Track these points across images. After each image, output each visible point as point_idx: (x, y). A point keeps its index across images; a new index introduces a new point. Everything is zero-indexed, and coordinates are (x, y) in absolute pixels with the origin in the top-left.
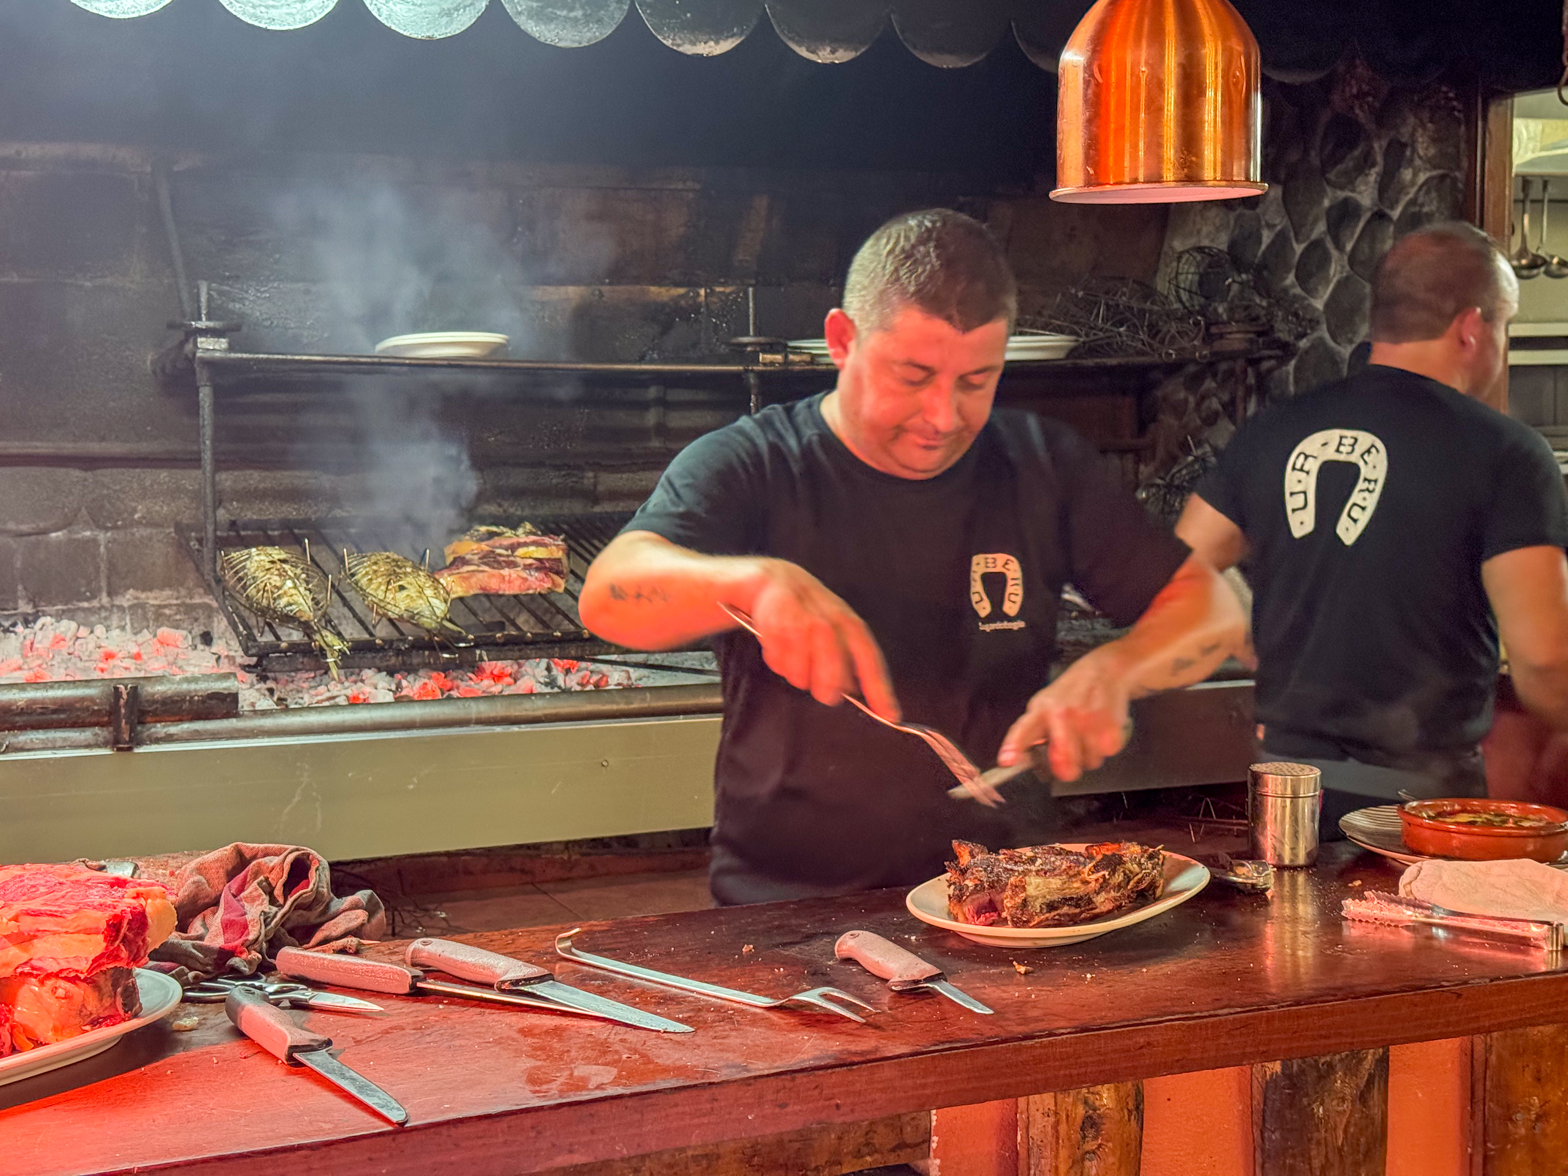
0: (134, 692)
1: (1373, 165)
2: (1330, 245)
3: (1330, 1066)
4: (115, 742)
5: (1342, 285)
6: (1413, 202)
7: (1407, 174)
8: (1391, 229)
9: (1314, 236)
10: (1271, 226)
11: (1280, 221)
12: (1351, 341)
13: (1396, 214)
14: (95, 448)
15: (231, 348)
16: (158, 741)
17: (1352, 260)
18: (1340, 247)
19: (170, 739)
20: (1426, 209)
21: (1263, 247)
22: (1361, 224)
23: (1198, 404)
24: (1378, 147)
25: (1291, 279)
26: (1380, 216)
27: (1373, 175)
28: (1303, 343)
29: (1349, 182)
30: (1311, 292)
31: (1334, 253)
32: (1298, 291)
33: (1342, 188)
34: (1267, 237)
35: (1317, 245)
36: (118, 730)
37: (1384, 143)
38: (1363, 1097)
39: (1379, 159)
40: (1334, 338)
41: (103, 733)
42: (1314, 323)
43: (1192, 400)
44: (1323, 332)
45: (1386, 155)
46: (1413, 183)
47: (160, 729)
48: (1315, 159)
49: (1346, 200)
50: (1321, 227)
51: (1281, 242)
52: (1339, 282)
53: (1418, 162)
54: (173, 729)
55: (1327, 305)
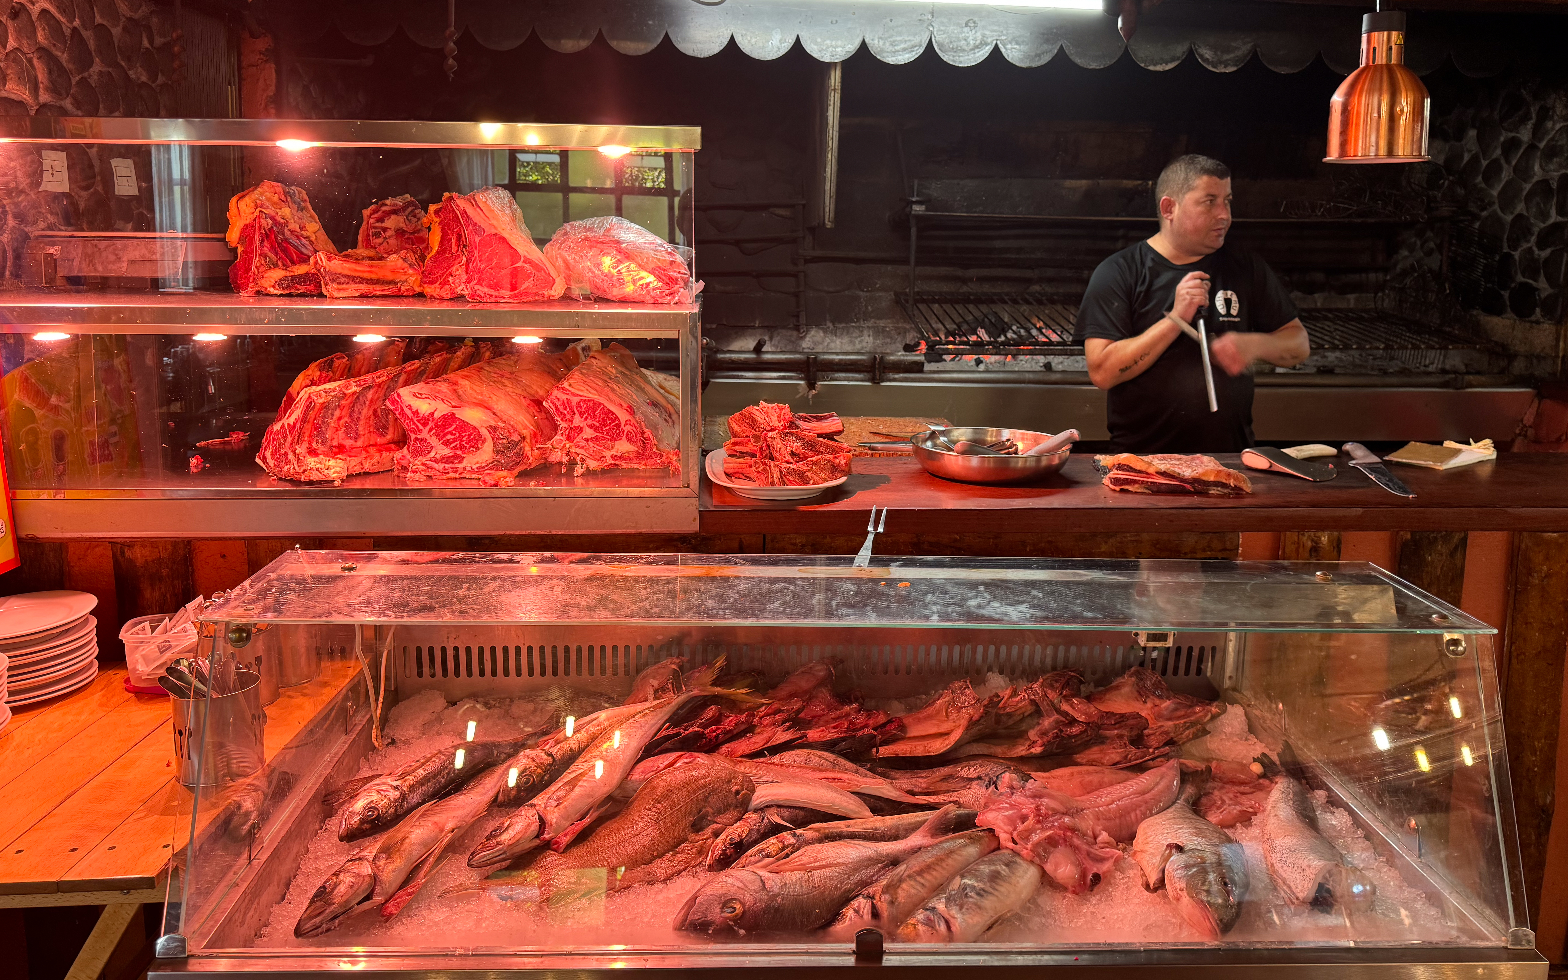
0: (882, 359)
1: (1531, 119)
2: (1503, 161)
3: (1436, 538)
4: (873, 380)
5: (1509, 183)
6: (1552, 139)
7: (1549, 124)
8: (1539, 153)
9: (1494, 156)
10: (1469, 151)
11: (1475, 148)
12: (1512, 213)
13: (1542, 145)
14: (862, 254)
15: (927, 209)
16: (890, 381)
17: (1515, 169)
18: (1508, 162)
19: (895, 380)
20: (1560, 143)
21: (1464, 162)
22: (1522, 150)
23: (1422, 245)
24: (1534, 111)
25: (1479, 179)
26: (1532, 147)
27: (1530, 125)
28: (1484, 214)
29: (1516, 129)
30: (1491, 186)
31: (1505, 166)
32: (1483, 185)
33: (1511, 131)
34: (1467, 157)
35: (1496, 161)
36: (874, 374)
37: (1537, 107)
38: (1452, 554)
39: (1534, 116)
40: (1503, 211)
41: (867, 375)
42: (1491, 204)
43: (1419, 243)
44: (1496, 207)
45: (1538, 114)
46: (1553, 128)
47: (891, 376)
48: (1496, 116)
49: (1513, 138)
50: (1498, 152)
51: (1475, 159)
52: (1507, 182)
53: (1556, 118)
54: (896, 376)
55: (1500, 194)
